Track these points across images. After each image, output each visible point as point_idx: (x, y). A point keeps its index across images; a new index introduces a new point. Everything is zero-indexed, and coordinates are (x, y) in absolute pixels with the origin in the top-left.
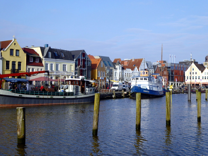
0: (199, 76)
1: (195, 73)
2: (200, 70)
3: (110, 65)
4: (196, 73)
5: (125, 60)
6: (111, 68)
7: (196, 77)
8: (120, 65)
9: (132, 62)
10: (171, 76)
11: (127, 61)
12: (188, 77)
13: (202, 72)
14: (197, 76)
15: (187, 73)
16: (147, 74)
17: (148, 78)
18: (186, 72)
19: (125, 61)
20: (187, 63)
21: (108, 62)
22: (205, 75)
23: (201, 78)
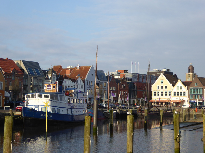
0: (170, 91)
1: (164, 87)
2: (171, 84)
3: (39, 74)
4: (166, 87)
5: (68, 67)
6: (39, 78)
7: (166, 92)
8: (53, 74)
9: (77, 70)
10: (133, 91)
11: (70, 69)
12: (155, 92)
13: (173, 86)
14: (168, 90)
15: (154, 88)
16: (55, 89)
17: (50, 95)
18: (152, 86)
19: (67, 69)
20: (158, 74)
21: (36, 69)
22: (178, 90)
23: (172, 94)
